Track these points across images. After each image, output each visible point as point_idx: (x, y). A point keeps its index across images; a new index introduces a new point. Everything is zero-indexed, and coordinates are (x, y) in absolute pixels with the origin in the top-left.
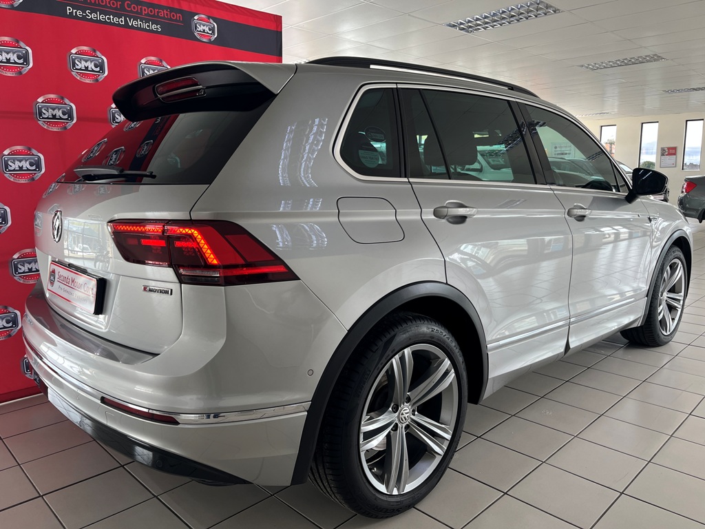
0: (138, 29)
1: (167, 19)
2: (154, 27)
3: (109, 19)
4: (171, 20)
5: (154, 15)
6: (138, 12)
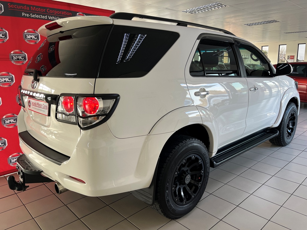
0: (53, 20)
1: (65, 15)
3: (40, 17)
5: (60, 14)
6: (52, 13)
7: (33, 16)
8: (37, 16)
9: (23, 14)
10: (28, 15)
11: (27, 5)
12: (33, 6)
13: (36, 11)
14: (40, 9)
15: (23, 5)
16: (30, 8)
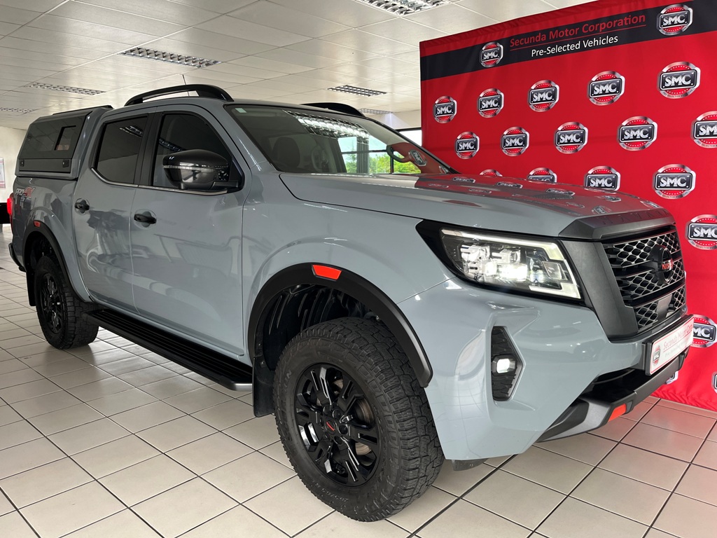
0: (593, 48)
1: (627, 26)
2: (610, 40)
3: (566, 48)
4: (632, 25)
5: (613, 28)
6: (594, 32)
7: (552, 51)
9: (534, 52)
11: (543, 32)
12: (554, 30)
14: (567, 31)
15: (534, 34)
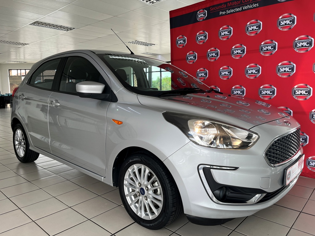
7: (229, 12)
8: (232, 11)
9: (221, 13)
10: (224, 13)
11: (224, 3)
12: (229, 2)
13: (232, 6)
14: (235, 2)
15: (221, 4)
16: (227, 5)
